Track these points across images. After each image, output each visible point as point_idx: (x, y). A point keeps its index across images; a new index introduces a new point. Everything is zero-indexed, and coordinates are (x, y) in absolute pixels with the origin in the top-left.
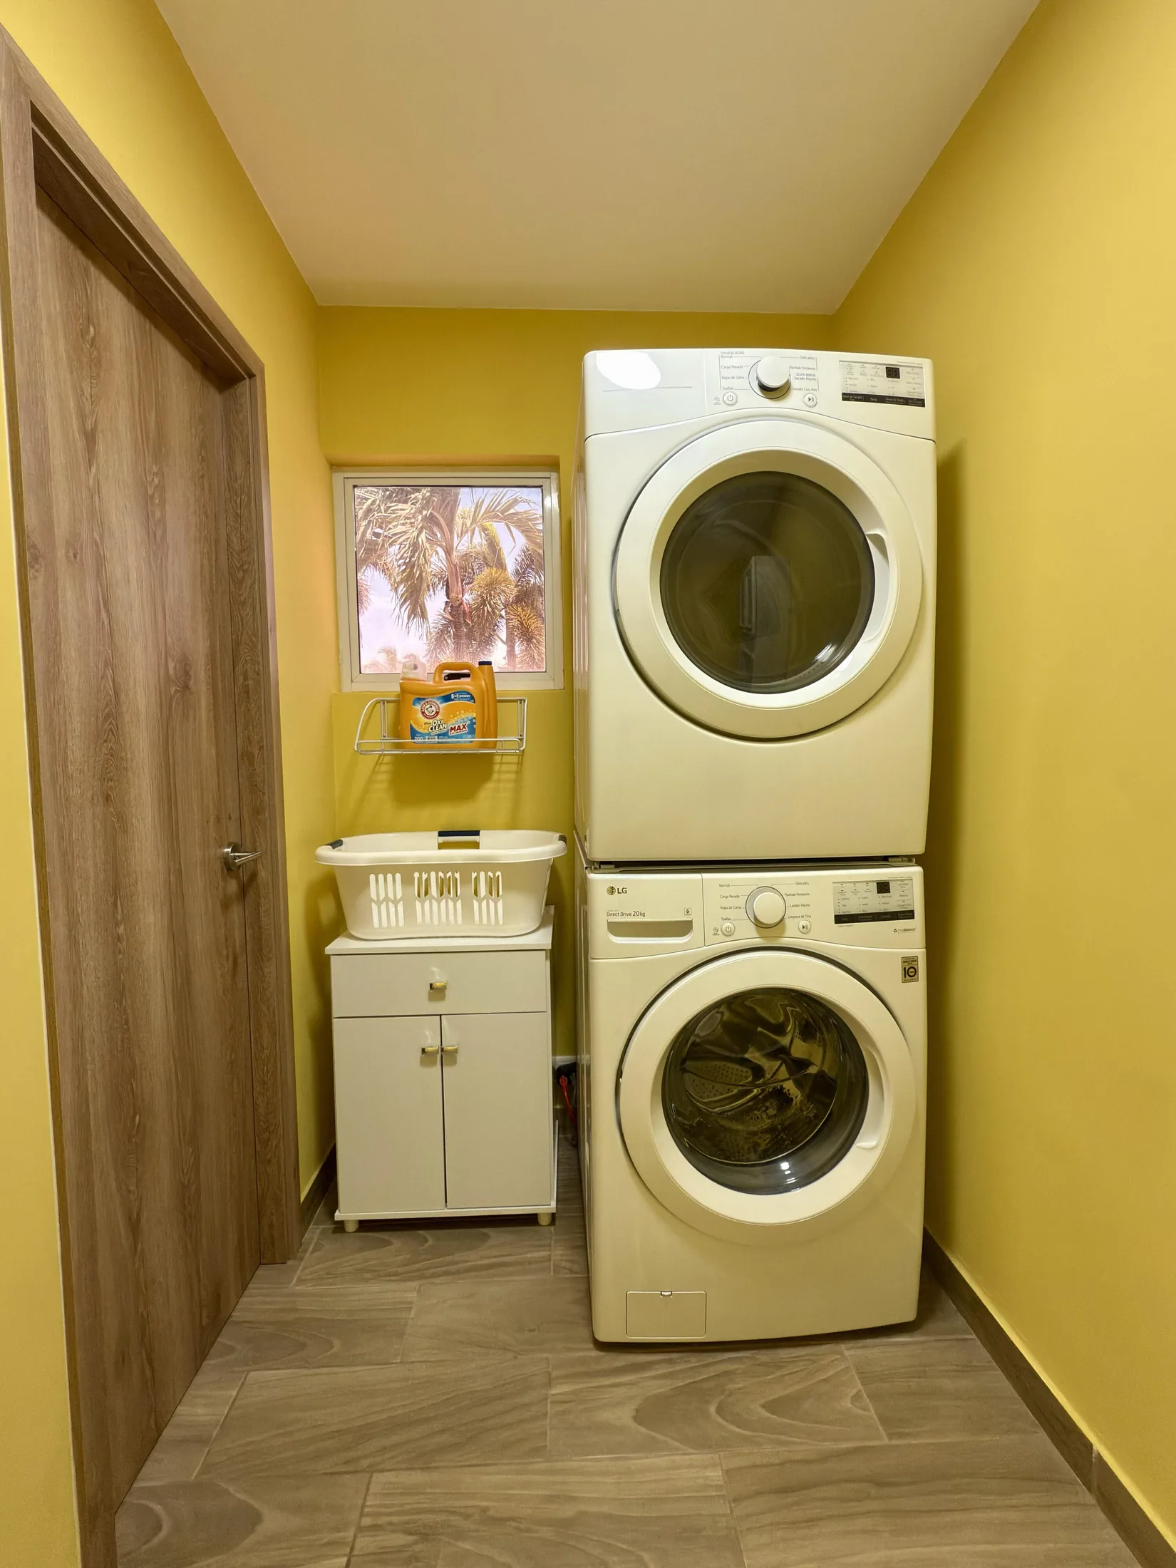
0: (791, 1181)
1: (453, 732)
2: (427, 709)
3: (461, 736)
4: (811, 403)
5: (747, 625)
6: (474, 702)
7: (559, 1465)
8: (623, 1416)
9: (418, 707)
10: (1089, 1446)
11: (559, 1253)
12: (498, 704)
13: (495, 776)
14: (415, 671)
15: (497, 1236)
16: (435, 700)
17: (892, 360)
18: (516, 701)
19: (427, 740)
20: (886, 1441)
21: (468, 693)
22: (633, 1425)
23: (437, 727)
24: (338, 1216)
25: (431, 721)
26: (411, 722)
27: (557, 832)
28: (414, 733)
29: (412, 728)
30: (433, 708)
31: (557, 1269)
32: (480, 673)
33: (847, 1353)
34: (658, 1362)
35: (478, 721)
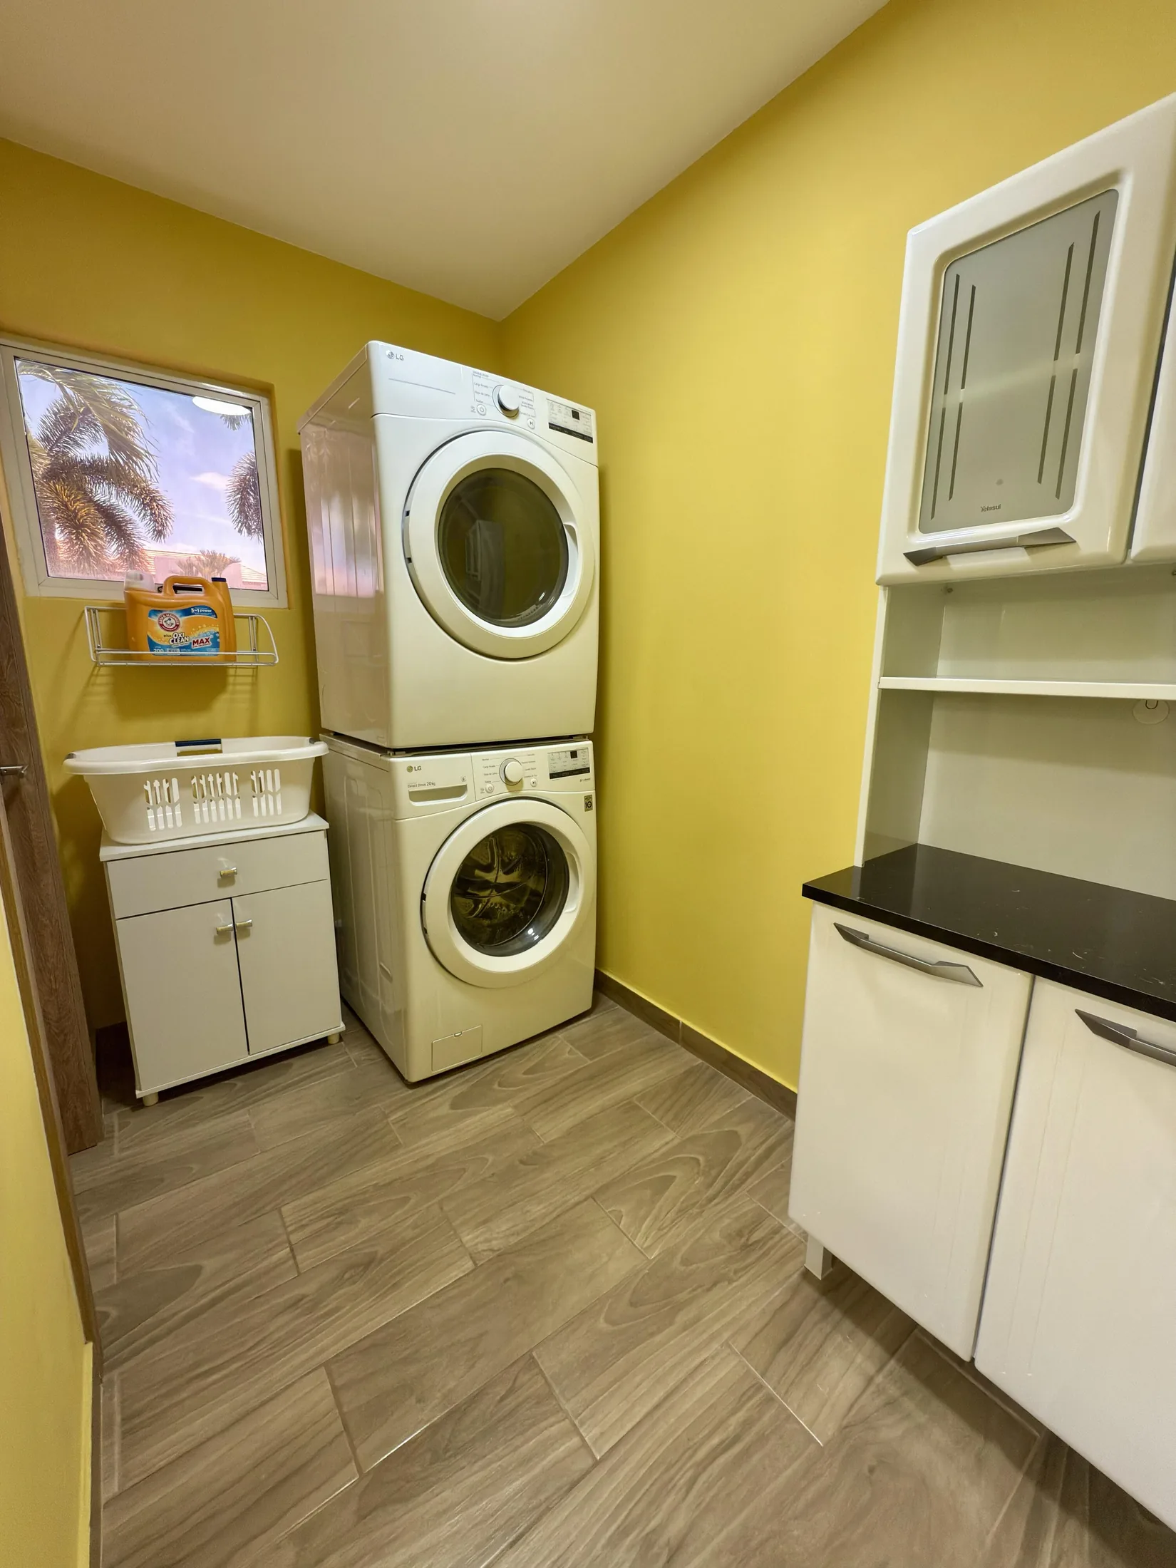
0: (537, 937)
1: (196, 645)
2: (165, 622)
3: (204, 650)
4: (531, 426)
5: (472, 572)
6: (216, 617)
7: (411, 1148)
8: (445, 1110)
9: (155, 619)
10: (678, 1022)
11: (358, 1054)
12: (235, 619)
13: (230, 688)
14: (142, 582)
15: (297, 1063)
16: (173, 613)
17: (577, 407)
18: (247, 617)
19: (168, 652)
20: (590, 1062)
21: (210, 609)
22: (451, 1111)
23: (178, 640)
24: (139, 1094)
25: (171, 633)
26: (149, 634)
27: (307, 736)
28: (152, 645)
29: (150, 640)
30: (173, 621)
31: (358, 1062)
32: (216, 589)
33: (560, 1036)
34: (451, 1081)
35: (221, 635)
